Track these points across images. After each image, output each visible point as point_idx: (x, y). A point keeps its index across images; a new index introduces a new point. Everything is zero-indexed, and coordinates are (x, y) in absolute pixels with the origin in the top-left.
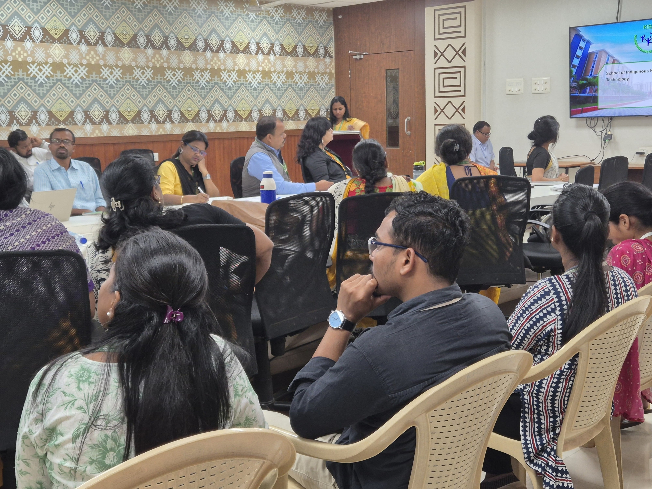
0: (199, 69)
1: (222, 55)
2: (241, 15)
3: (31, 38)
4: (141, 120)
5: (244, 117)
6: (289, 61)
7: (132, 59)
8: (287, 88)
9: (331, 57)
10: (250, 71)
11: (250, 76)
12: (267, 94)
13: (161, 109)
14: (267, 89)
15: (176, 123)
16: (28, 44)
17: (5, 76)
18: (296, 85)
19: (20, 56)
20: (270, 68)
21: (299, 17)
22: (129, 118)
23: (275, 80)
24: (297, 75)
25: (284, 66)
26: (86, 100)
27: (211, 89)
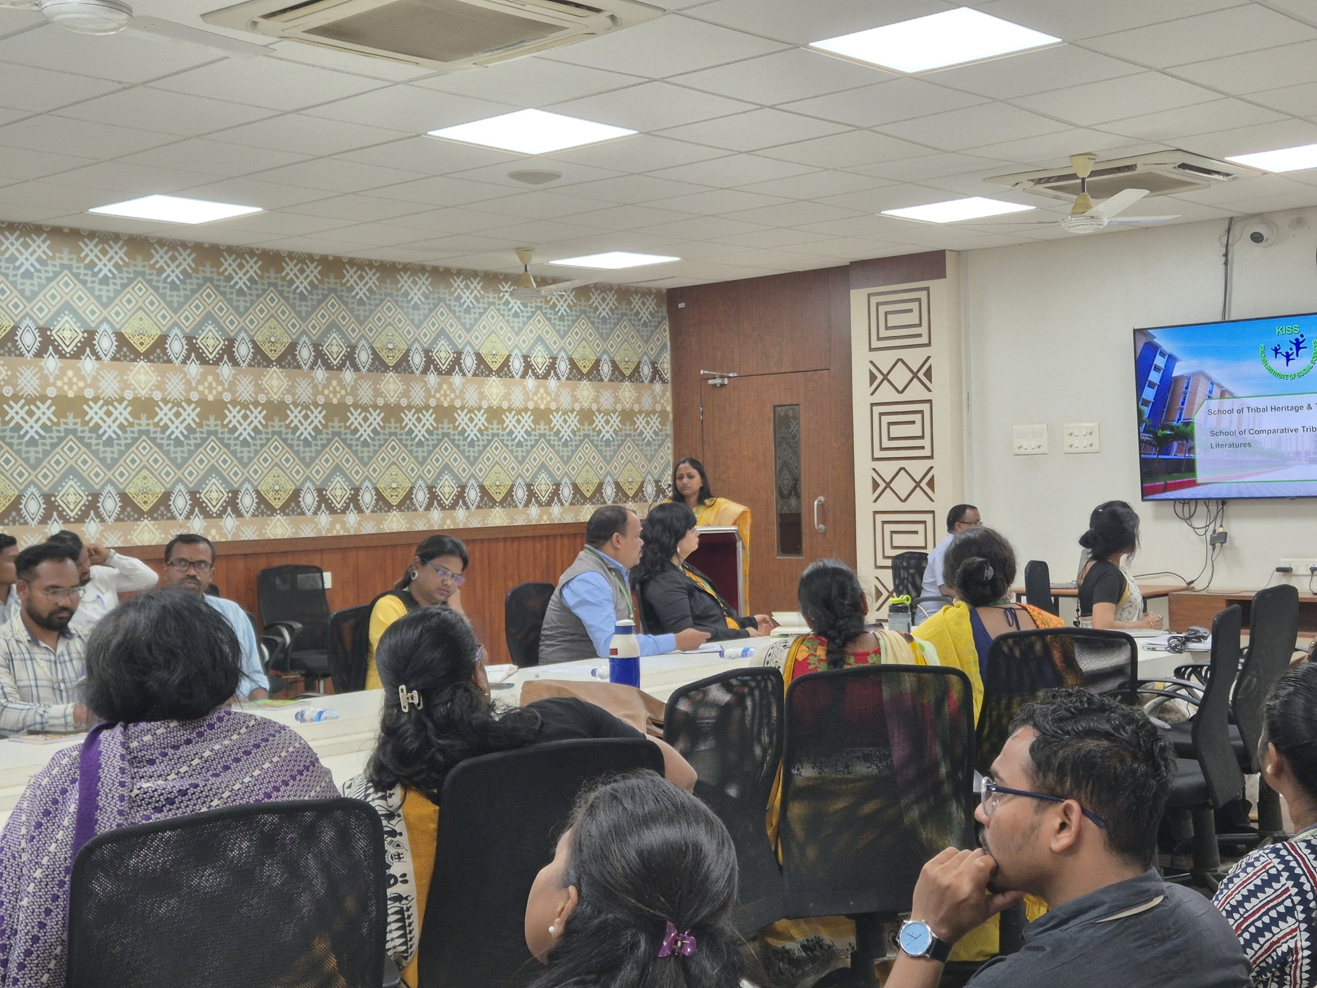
0: (413, 407)
1: (457, 379)
2: (494, 304)
3: (94, 353)
4: (299, 506)
5: (498, 498)
6: (585, 390)
7: (285, 389)
8: (581, 441)
9: (663, 381)
10: (510, 410)
11: (510, 420)
12: (542, 454)
13: (338, 485)
14: (543, 443)
15: (368, 512)
16: (88, 364)
17: (41, 427)
18: (598, 436)
19: (71, 388)
20: (549, 403)
21: (604, 306)
22: (277, 505)
23: (558, 426)
24: (600, 417)
25: (575, 399)
26: (194, 470)
27: (435, 446)
